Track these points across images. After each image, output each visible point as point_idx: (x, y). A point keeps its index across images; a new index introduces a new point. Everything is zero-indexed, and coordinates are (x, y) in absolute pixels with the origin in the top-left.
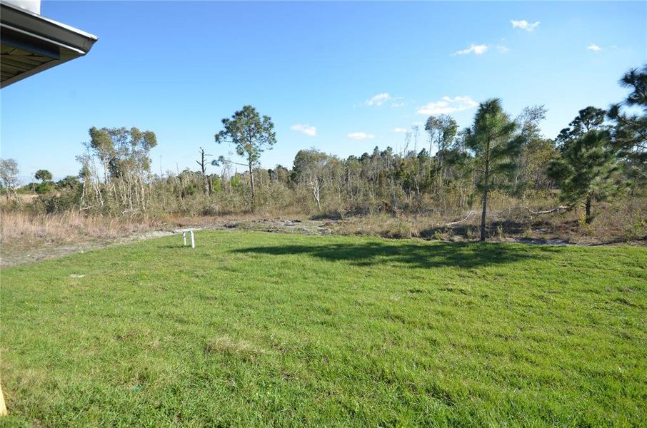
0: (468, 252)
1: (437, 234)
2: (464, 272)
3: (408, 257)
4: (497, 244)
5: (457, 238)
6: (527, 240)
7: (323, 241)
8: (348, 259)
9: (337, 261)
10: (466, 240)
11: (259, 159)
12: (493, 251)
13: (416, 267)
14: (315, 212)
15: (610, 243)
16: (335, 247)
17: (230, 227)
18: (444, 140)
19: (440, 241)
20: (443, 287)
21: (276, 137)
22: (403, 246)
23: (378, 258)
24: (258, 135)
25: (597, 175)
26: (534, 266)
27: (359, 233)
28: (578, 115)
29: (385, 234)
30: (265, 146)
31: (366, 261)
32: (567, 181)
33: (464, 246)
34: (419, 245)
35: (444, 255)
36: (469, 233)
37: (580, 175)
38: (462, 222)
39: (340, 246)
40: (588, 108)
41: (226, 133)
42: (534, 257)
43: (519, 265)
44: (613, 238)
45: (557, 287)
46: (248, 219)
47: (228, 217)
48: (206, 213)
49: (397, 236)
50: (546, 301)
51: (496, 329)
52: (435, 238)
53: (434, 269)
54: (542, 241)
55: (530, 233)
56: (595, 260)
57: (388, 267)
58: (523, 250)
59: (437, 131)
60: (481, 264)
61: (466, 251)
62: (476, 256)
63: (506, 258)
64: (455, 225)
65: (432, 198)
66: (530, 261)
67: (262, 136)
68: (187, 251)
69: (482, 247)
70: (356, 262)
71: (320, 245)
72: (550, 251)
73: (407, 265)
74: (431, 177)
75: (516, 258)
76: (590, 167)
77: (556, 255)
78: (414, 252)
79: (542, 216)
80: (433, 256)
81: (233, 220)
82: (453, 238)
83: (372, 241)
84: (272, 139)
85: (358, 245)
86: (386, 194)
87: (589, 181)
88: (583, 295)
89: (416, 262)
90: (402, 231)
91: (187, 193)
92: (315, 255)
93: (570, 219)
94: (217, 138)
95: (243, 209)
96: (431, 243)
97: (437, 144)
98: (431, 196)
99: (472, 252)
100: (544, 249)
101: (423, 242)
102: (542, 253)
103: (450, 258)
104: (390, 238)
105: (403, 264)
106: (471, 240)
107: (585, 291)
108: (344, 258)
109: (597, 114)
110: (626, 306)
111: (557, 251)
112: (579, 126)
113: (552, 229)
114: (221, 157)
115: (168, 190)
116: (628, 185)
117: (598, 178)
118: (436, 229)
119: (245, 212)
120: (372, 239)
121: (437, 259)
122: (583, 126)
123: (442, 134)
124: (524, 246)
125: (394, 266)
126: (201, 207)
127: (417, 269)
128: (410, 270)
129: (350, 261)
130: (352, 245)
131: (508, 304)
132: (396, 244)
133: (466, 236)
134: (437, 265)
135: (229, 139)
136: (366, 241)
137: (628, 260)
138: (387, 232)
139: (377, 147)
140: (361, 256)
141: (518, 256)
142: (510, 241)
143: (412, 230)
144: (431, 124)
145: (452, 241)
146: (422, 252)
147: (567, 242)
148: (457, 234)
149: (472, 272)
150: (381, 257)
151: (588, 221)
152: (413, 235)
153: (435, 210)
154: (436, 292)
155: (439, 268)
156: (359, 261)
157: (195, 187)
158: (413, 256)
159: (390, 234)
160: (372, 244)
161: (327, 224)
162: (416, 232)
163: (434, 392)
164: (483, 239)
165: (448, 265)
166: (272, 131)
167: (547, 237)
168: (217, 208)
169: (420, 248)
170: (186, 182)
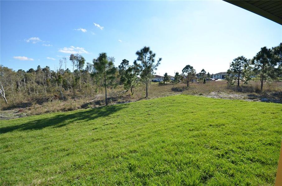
0: (104, 110)
1: (89, 106)
2: (107, 118)
3: (81, 117)
4: (112, 105)
5: (97, 106)
6: (119, 103)
7: (25, 120)
8: (51, 126)
9: (44, 128)
10: (101, 106)
12: (112, 108)
13: (88, 120)
15: (139, 100)
16: (36, 122)
18: (80, 66)
19: (91, 108)
20: (103, 124)
22: (76, 113)
23: (67, 121)
25: (133, 80)
26: (125, 110)
27: (47, 112)
28: (122, 61)
29: (64, 110)
31: (61, 124)
32: (125, 82)
33: (101, 108)
34: (83, 111)
35: (96, 113)
36: (101, 103)
37: (129, 80)
38: (96, 100)
39: (39, 121)
40: (125, 60)
42: (124, 108)
43: (121, 111)
44: (139, 99)
45: (134, 115)
49: (70, 110)
50: (134, 119)
51: (129, 131)
52: (88, 107)
53: (96, 119)
54: (123, 102)
55: (119, 100)
56: (138, 105)
57: (75, 124)
58: (120, 106)
59: (76, 62)
60: (110, 113)
61: (103, 110)
62: (107, 111)
63: (116, 110)
64: (94, 101)
65: (78, 91)
66: (124, 109)
69: (108, 108)
70: (56, 126)
71: (24, 123)
72: (127, 105)
73: (83, 120)
74: (76, 81)
75: (120, 109)
76: (131, 78)
77: (129, 106)
78: (83, 115)
79: (120, 94)
80: (92, 114)
82: (95, 106)
83: (58, 114)
85: (51, 118)
86: (52, 90)
87: (131, 82)
88: (141, 115)
89: (87, 118)
90: (73, 107)
92: (24, 129)
93: (127, 94)
96: (88, 109)
97: (76, 67)
98: (77, 90)
99: (105, 110)
100: (125, 105)
101: (84, 110)
102: (125, 106)
103: (99, 114)
104: (67, 111)
105: (81, 121)
106: (102, 106)
107: (140, 114)
108: (48, 126)
109: (127, 62)
110: (150, 115)
111: (129, 105)
112: (123, 65)
113: (124, 98)
116: (139, 83)
117: (133, 81)
118: (88, 104)
120: (57, 114)
121: (94, 115)
122: (124, 65)
123: (79, 63)
124: (120, 105)
125: (78, 123)
127: (89, 121)
128: (86, 122)
129: (52, 126)
130: (47, 119)
131: (126, 123)
132: (72, 113)
133: (100, 105)
134: (96, 117)
136: (55, 115)
137: (145, 104)
138: (65, 109)
139: (39, 66)
140: (57, 123)
141: (120, 108)
142: (114, 104)
143: (77, 106)
144: (72, 58)
145: (96, 107)
146: (87, 114)
147: (129, 101)
148: (97, 104)
149: (109, 117)
150: (69, 120)
151: (132, 94)
152: (78, 108)
153: (82, 96)
154: (103, 127)
155: (98, 118)
156: (58, 125)
158: (83, 117)
159: (66, 109)
160: (59, 116)
161: (20, 111)
162: (79, 106)
163: (131, 152)
164: (107, 105)
165: (100, 116)
167: (124, 101)
169: (85, 112)
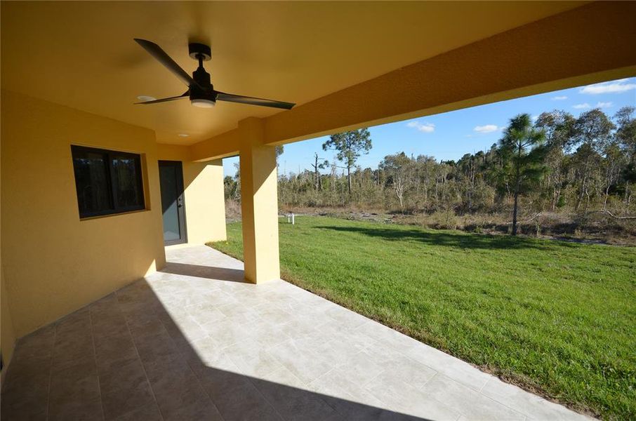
11: (355, 163)
14: (394, 208)
17: (322, 215)
21: (372, 144)
24: (357, 143)
29: (433, 226)
30: (362, 152)
34: (460, 235)
41: (331, 142)
46: (339, 211)
47: (325, 209)
48: (311, 205)
67: (360, 143)
68: (288, 225)
81: (326, 210)
84: (368, 145)
90: (451, 225)
91: (303, 189)
94: (324, 147)
95: (339, 203)
114: (326, 162)
115: (289, 188)
119: (339, 206)
126: (307, 200)
135: (333, 147)
143: (458, 224)
157: (309, 185)
159: (438, 226)
161: (394, 217)
162: (462, 226)
164: (514, 235)
166: (369, 138)
168: (319, 202)
170: (303, 181)
